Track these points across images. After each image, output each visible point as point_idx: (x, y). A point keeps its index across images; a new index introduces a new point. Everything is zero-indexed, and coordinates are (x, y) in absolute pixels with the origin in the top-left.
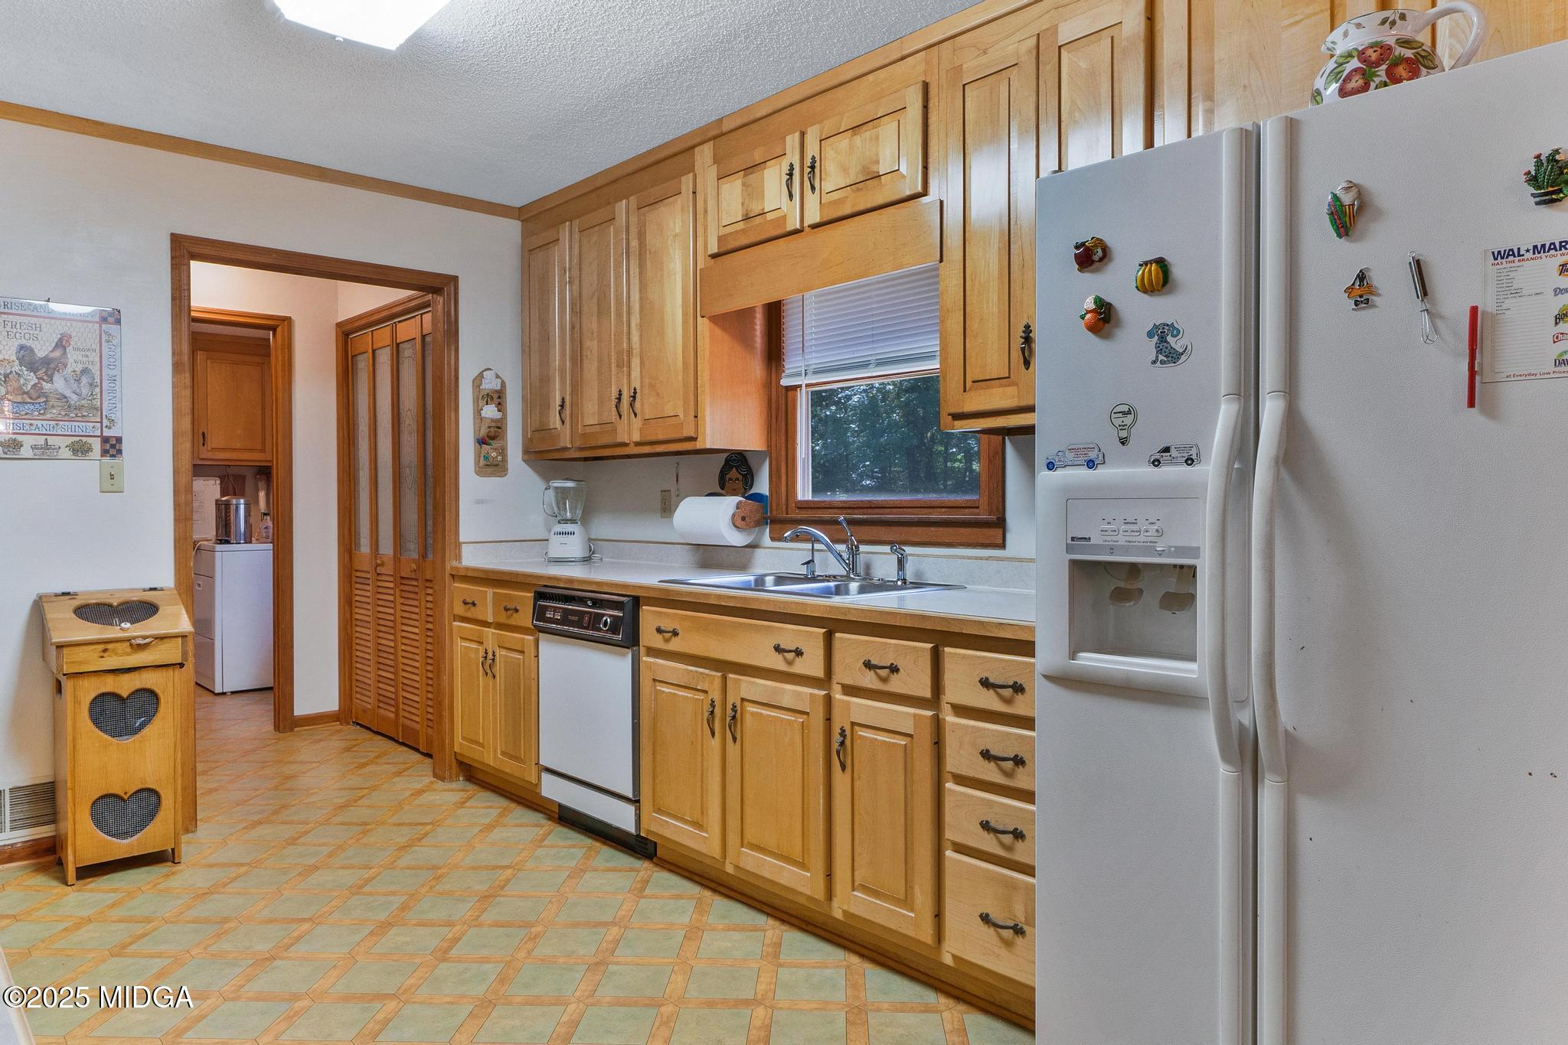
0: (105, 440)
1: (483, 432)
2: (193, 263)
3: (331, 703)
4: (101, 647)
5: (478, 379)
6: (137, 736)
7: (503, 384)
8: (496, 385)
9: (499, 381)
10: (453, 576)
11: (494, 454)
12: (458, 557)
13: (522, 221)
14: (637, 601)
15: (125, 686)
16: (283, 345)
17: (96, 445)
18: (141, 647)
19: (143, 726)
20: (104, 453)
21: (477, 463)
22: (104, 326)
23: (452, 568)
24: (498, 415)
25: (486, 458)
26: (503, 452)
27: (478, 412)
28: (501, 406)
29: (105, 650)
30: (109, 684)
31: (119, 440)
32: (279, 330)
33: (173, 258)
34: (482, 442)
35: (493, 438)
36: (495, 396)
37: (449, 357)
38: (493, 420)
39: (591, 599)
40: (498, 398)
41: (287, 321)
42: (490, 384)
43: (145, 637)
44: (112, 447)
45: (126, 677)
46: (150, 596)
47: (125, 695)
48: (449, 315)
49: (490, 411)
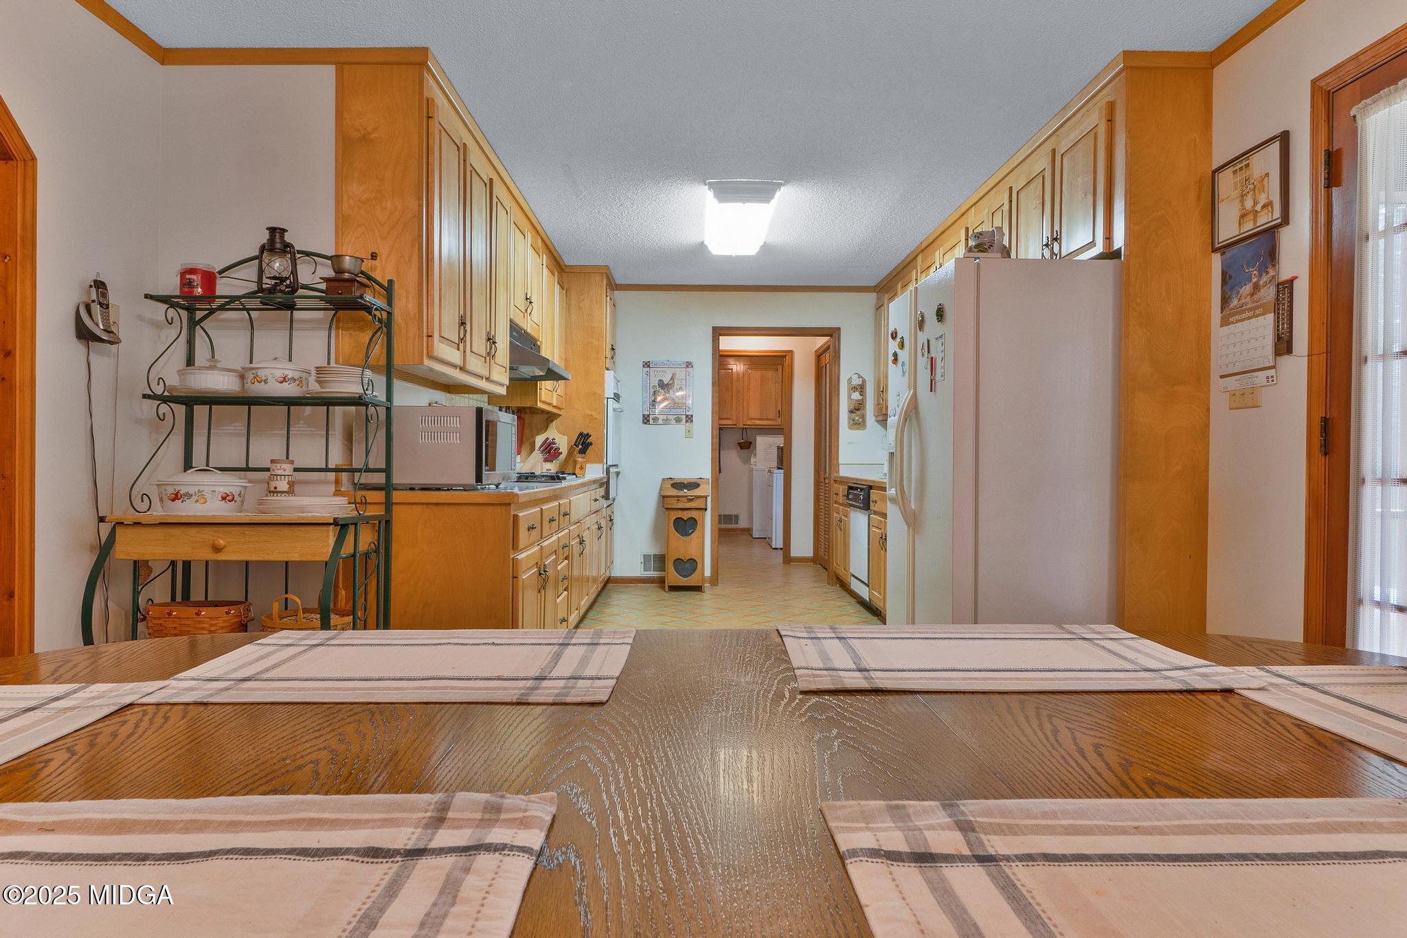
0: (687, 416)
1: (852, 407)
2: (720, 337)
3: (808, 552)
4: (677, 499)
5: (850, 380)
6: (689, 537)
7: (864, 381)
8: (859, 382)
9: (861, 379)
10: (835, 481)
11: (857, 418)
12: (838, 472)
13: (877, 292)
14: (870, 487)
15: (685, 515)
16: (789, 366)
17: (684, 418)
18: (691, 500)
19: (692, 533)
20: (687, 421)
21: (849, 423)
22: (687, 369)
23: (835, 477)
24: (860, 398)
25: (854, 420)
26: (863, 417)
27: (849, 396)
28: (862, 393)
29: (678, 500)
30: (680, 514)
31: (692, 416)
32: (787, 357)
33: (713, 337)
34: (851, 412)
35: (858, 410)
36: (859, 388)
37: (835, 369)
38: (856, 400)
39: (860, 488)
40: (861, 388)
41: (791, 352)
42: (856, 381)
43: (691, 496)
44: (689, 419)
45: (686, 512)
46: (698, 481)
47: (685, 519)
48: (835, 346)
49: (856, 396)
